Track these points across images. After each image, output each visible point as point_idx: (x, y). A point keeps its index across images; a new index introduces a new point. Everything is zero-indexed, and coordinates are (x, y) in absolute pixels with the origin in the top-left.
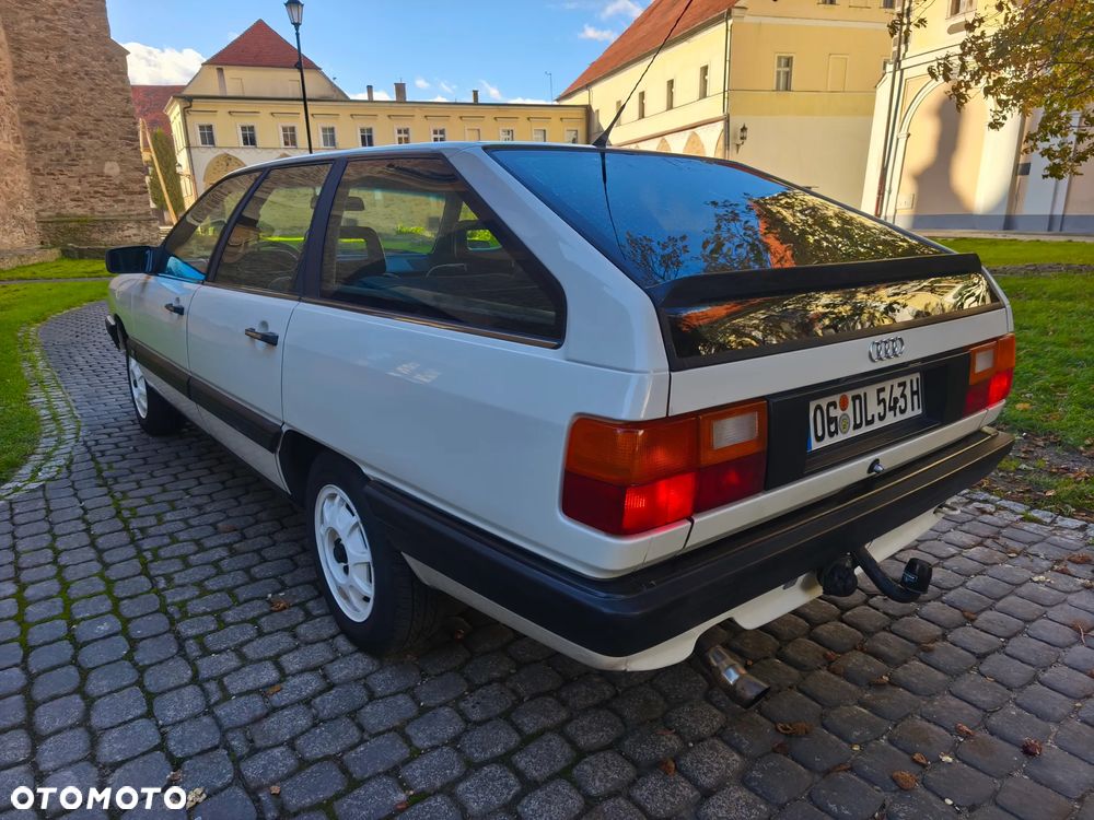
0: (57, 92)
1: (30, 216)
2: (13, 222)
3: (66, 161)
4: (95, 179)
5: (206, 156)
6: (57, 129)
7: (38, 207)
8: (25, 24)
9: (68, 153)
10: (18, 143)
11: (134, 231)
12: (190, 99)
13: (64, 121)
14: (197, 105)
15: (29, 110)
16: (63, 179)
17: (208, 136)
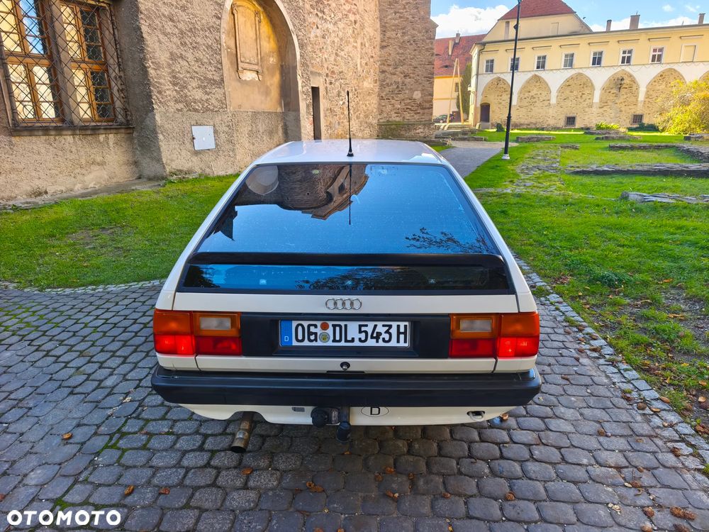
0: (398, 54)
1: (375, 122)
2: (366, 125)
3: (396, 92)
4: (409, 101)
5: (487, 79)
6: (395, 74)
7: (379, 117)
8: (390, 17)
9: (398, 87)
10: (376, 83)
11: (422, 130)
12: (484, 44)
13: (399, 69)
14: (488, 48)
15: (384, 64)
16: (393, 101)
17: (490, 67)
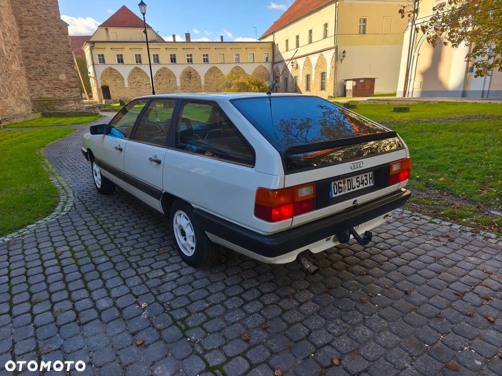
0: (37, 44)
1: (28, 98)
2: (21, 102)
3: (42, 74)
4: (56, 82)
5: (101, 68)
6: (38, 60)
7: (31, 94)
8: (24, 14)
9: (43, 70)
10: (22, 66)
11: (73, 104)
12: (93, 43)
13: (41, 56)
14: (97, 45)
15: (26, 52)
16: (41, 82)
17: (102, 59)
